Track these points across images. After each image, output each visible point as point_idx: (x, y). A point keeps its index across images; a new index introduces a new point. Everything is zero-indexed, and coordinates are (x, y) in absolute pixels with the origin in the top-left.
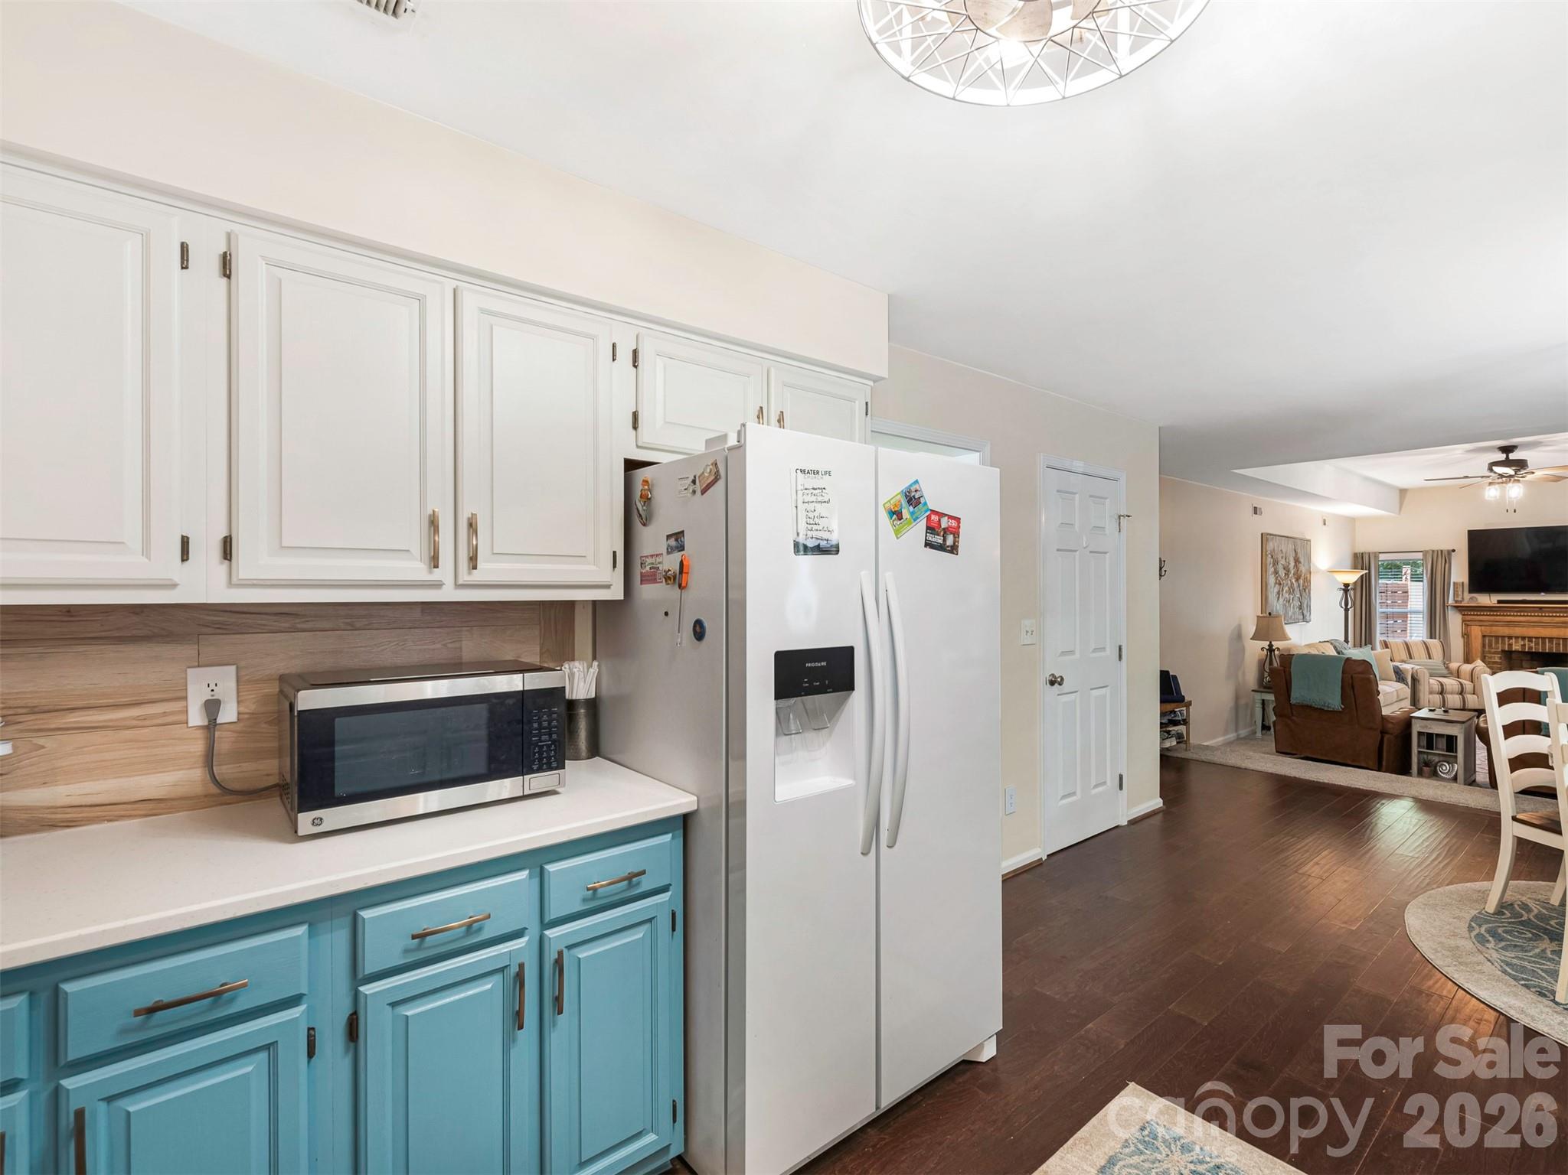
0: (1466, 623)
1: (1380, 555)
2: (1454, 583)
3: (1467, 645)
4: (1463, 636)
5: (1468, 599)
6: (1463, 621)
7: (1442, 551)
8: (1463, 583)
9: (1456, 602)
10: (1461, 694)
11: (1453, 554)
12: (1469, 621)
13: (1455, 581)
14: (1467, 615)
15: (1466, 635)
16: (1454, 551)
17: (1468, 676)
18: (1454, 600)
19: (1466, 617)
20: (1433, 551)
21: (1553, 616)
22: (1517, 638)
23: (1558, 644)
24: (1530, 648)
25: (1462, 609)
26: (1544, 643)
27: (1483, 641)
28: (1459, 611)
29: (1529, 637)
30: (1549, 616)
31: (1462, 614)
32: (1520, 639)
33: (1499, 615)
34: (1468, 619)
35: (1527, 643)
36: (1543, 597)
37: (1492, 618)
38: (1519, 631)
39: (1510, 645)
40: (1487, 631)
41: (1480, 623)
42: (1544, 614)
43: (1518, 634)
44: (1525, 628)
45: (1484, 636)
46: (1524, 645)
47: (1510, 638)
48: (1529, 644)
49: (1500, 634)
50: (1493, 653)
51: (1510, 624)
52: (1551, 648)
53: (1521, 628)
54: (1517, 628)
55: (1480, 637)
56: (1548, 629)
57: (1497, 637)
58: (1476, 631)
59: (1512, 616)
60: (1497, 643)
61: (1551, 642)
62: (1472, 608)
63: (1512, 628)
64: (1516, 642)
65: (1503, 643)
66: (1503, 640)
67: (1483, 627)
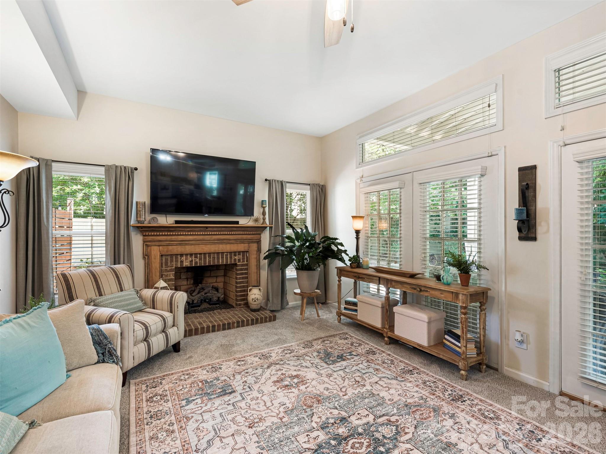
0: (146, 244)
1: (54, 164)
2: (137, 203)
3: (148, 266)
4: (144, 258)
5: (148, 218)
6: (144, 242)
7: (125, 167)
8: (145, 203)
9: (139, 222)
10: (163, 331)
11: (135, 172)
12: (150, 241)
13: (138, 201)
14: (148, 235)
15: (146, 256)
16: (136, 169)
17: (166, 306)
18: (137, 220)
19: (146, 237)
20: (116, 167)
21: (212, 235)
22: (187, 255)
23: (214, 258)
24: (196, 263)
25: (142, 229)
26: (205, 258)
27: (162, 260)
28: (141, 231)
29: (195, 254)
30: (209, 235)
31: (144, 236)
32: (189, 257)
33: (175, 235)
34: (150, 240)
35: (193, 259)
36: (206, 218)
37: (169, 237)
38: (188, 249)
39: (182, 262)
40: (165, 250)
41: (160, 243)
42: (206, 233)
43: (188, 252)
44: (193, 246)
45: (162, 256)
46: (192, 261)
47: (182, 255)
48: (195, 260)
49: (175, 252)
50: (168, 271)
51: (182, 243)
52: (209, 262)
53: (190, 246)
54: (187, 246)
55: (158, 257)
56: (208, 246)
57: (171, 255)
58: (155, 251)
59: (183, 235)
60: (172, 261)
61: (210, 257)
62: (154, 229)
63: (183, 246)
64: (186, 259)
65: (177, 261)
66: (176, 258)
67: (161, 247)
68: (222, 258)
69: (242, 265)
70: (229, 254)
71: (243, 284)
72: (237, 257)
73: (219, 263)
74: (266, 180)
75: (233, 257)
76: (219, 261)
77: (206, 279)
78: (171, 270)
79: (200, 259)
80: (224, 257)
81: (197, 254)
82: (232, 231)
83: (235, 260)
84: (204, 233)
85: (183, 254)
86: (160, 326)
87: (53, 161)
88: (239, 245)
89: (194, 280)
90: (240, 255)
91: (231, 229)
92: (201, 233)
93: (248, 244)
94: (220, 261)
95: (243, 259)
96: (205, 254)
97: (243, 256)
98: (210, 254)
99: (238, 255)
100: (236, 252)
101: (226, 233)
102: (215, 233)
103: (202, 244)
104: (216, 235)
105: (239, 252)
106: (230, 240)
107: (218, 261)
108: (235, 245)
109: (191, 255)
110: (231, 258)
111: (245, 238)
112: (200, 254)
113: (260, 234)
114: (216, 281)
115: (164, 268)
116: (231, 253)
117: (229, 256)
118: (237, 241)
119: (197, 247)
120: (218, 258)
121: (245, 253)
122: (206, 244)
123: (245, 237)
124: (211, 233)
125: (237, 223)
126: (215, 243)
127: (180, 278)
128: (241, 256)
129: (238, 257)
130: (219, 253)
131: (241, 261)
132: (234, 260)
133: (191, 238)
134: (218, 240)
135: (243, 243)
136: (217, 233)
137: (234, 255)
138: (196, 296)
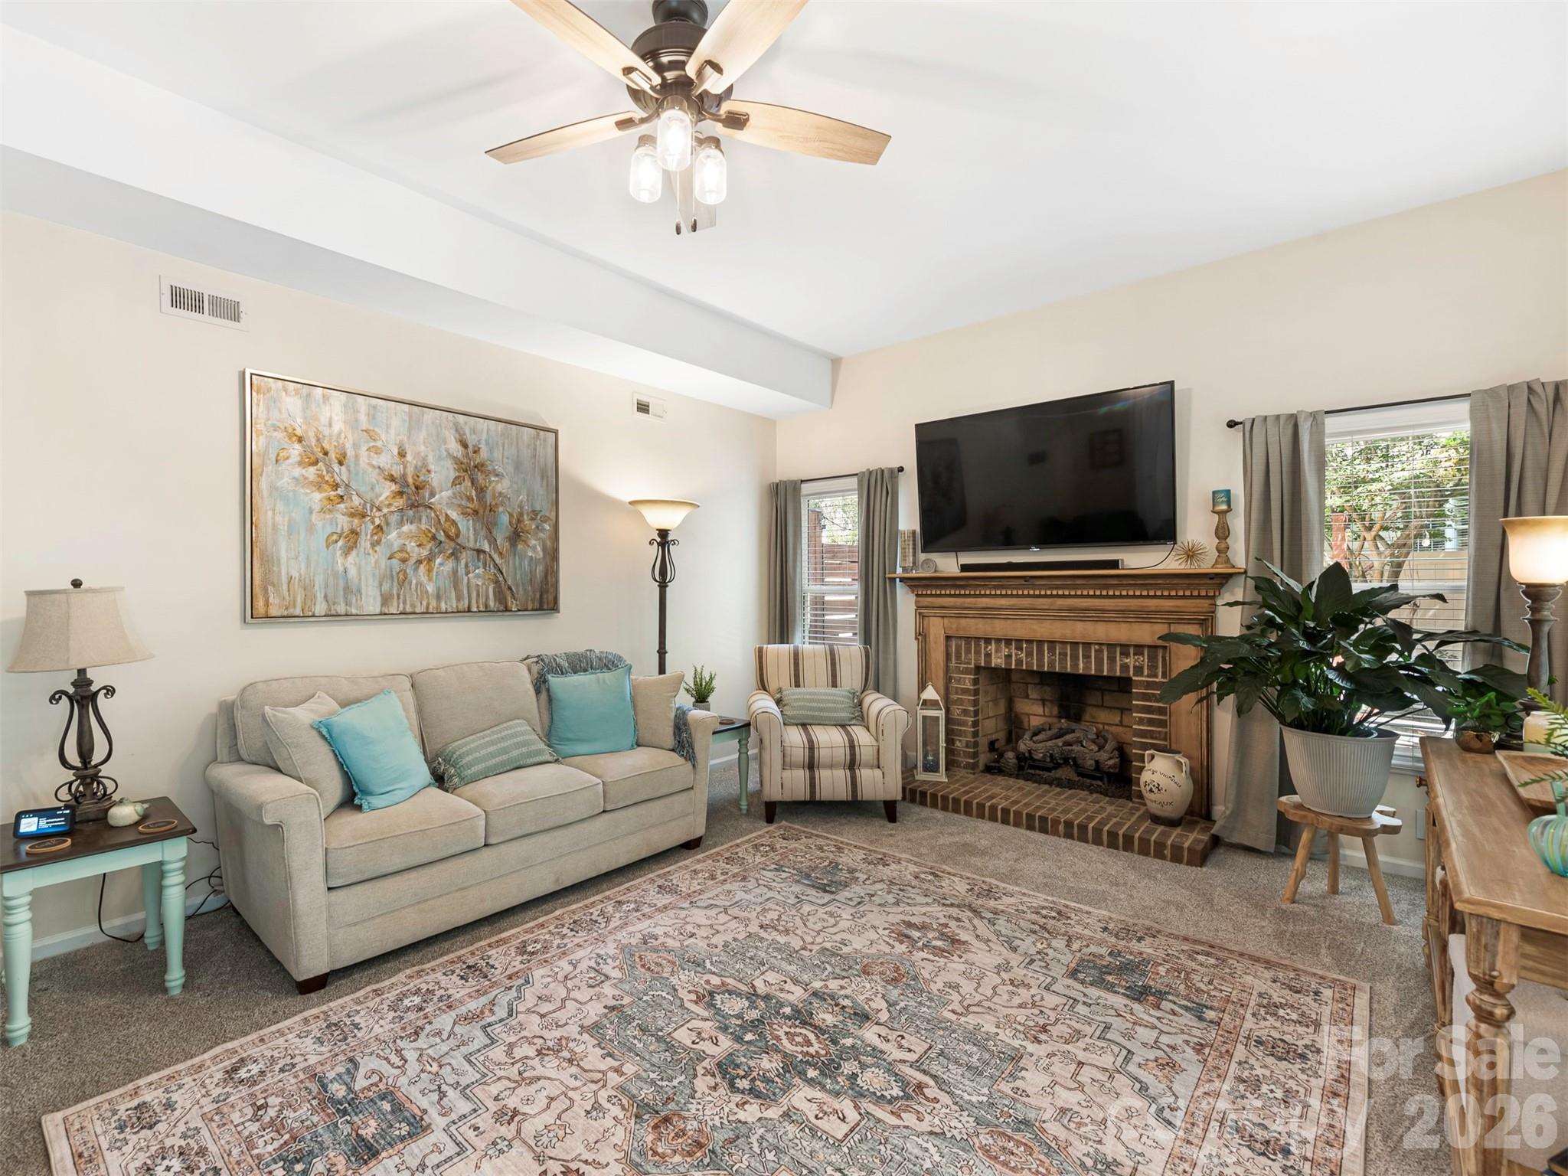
0: (921, 615)
1: (803, 486)
2: (902, 533)
4: (918, 638)
6: (918, 607)
7: (883, 472)
8: (914, 532)
9: (907, 569)
11: (899, 475)
12: (926, 607)
13: (904, 529)
14: (923, 594)
15: (921, 635)
16: (899, 470)
18: (905, 566)
19: (921, 598)
20: (870, 473)
21: (1052, 596)
22: (998, 640)
23: (1063, 655)
24: (1019, 662)
25: (913, 583)
26: (1040, 653)
27: (947, 647)
28: (910, 586)
29: (1016, 640)
30: (1046, 596)
31: (917, 595)
32: (1003, 645)
33: (970, 596)
34: (925, 604)
35: (1013, 651)
36: (1035, 556)
37: (960, 601)
38: (1000, 628)
39: (988, 655)
40: (954, 626)
41: (943, 612)
42: (1037, 592)
43: (999, 634)
44: (1009, 622)
45: (948, 638)
46: (1009, 656)
47: (988, 641)
48: (1016, 655)
49: (973, 633)
50: (962, 673)
51: (986, 613)
52: (1052, 663)
53: (1003, 621)
54: (997, 622)
55: (942, 639)
56: (1047, 624)
57: (968, 639)
58: (937, 628)
59: (985, 596)
60: (968, 651)
61: (1052, 650)
62: (927, 582)
63: (989, 621)
64: (997, 651)
65: (977, 652)
66: (977, 646)
67: (946, 620)
68: (1087, 657)
69: (1149, 685)
70: (1105, 648)
71: (1152, 738)
72: (1130, 661)
73: (1078, 668)
74: (1232, 424)
75: (1118, 658)
76: (1078, 665)
77: (1090, 710)
78: (967, 671)
79: (1029, 654)
80: (1090, 657)
81: (1021, 640)
82: (1107, 587)
83: (1125, 667)
84: (1031, 592)
85: (990, 639)
86: (842, 755)
87: (802, 481)
88: (1136, 626)
89: (1060, 706)
90: (1142, 654)
91: (1104, 582)
92: (1026, 592)
93: (1166, 626)
94: (1081, 665)
95: (1153, 667)
96: (1040, 643)
97: (1153, 659)
98: (1052, 643)
99: (1135, 654)
100: (1127, 646)
101: (1091, 593)
102: (1061, 592)
103: (1032, 618)
104: (1064, 596)
105: (1139, 648)
106: (1104, 611)
107: (1075, 664)
108: (1123, 625)
109: (1008, 642)
110: (1112, 660)
111: (1153, 609)
112: (1029, 642)
113: (1213, 597)
114: (1121, 721)
115: (953, 664)
116: (1111, 646)
117: (1106, 653)
118: (1125, 616)
119: (1018, 624)
120: (1075, 658)
121: (1160, 653)
122: (1040, 618)
123: (1152, 604)
124: (1049, 593)
125: (1114, 564)
126: (1062, 619)
127: (1027, 697)
128: (1144, 660)
129: (1136, 661)
130: (1078, 643)
131: (1146, 673)
132: (1121, 666)
133: (1004, 602)
134: (1070, 610)
135: (1145, 621)
136: (1067, 593)
137: (1121, 654)
138: (1042, 745)
